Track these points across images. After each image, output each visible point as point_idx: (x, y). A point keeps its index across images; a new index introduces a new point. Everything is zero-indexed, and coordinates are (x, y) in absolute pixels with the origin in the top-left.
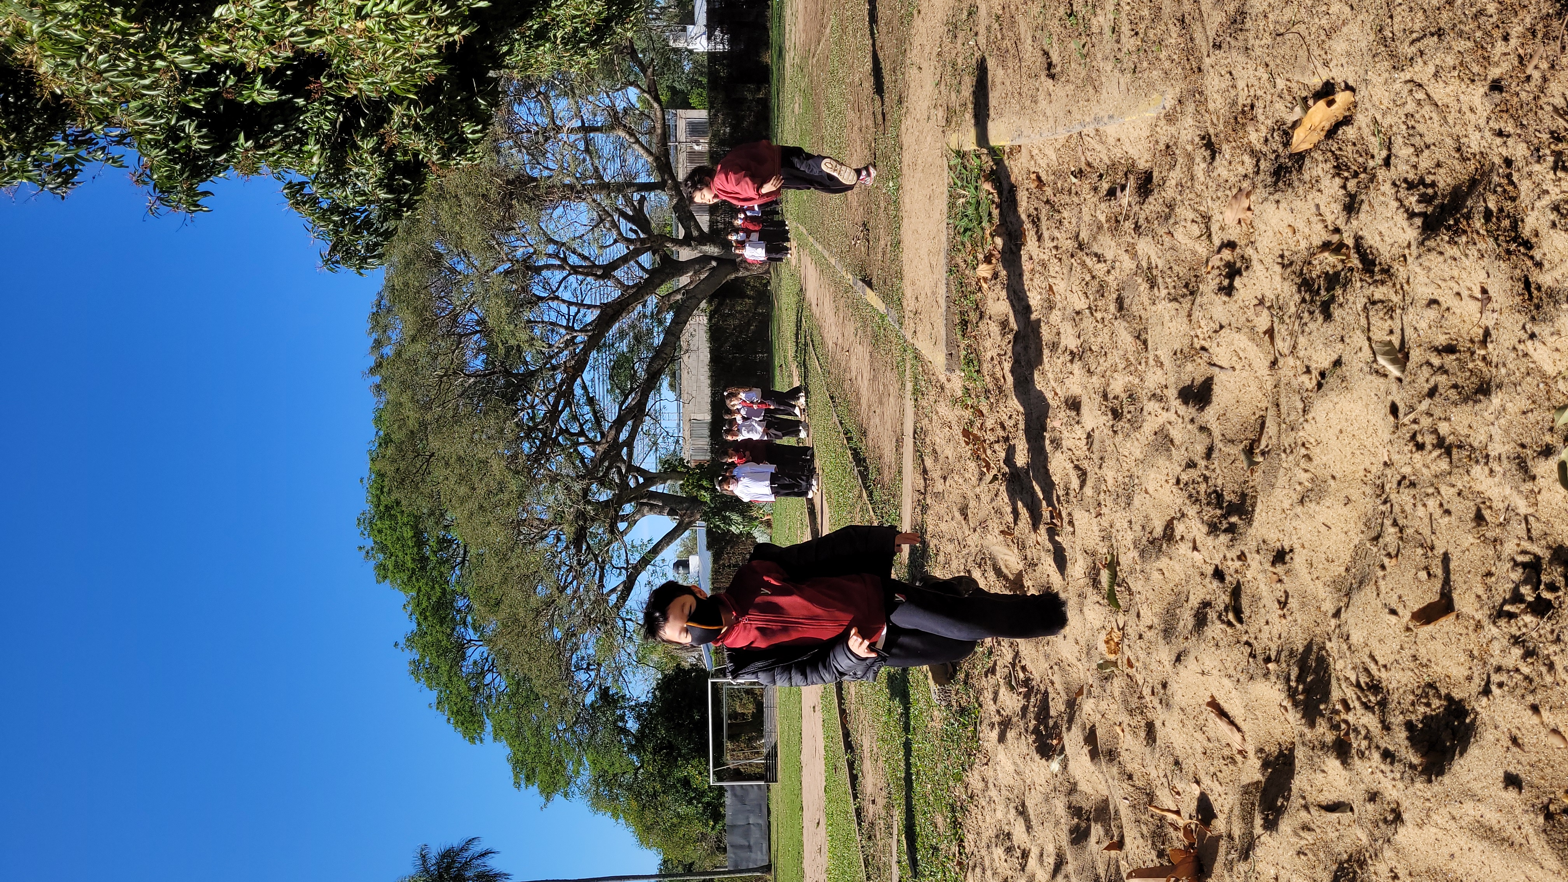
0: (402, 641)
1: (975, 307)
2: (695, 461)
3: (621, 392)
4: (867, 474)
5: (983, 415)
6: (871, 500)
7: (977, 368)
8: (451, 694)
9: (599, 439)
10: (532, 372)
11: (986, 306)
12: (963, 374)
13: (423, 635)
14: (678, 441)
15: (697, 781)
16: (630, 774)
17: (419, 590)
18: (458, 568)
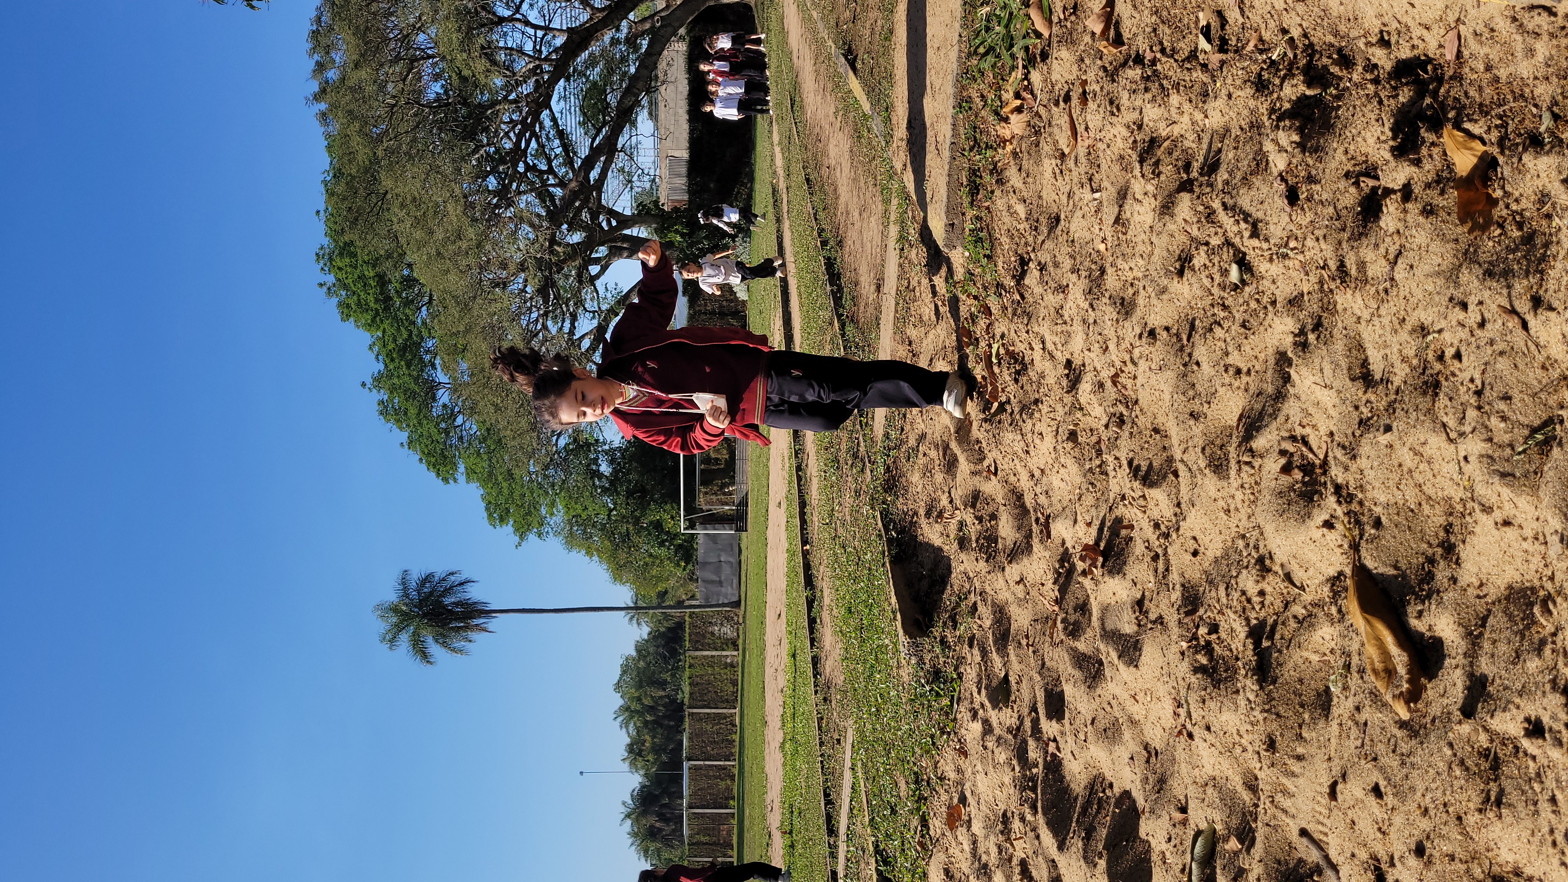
0: (369, 381)
1: (991, 167)
2: (673, 201)
3: (593, 125)
4: (841, 298)
5: (990, 314)
6: (843, 335)
7: (988, 252)
8: (421, 436)
9: (571, 175)
10: (494, 103)
11: (1007, 173)
12: (967, 254)
13: (390, 376)
14: (654, 180)
15: (669, 525)
16: (603, 516)
17: (384, 331)
18: (424, 308)
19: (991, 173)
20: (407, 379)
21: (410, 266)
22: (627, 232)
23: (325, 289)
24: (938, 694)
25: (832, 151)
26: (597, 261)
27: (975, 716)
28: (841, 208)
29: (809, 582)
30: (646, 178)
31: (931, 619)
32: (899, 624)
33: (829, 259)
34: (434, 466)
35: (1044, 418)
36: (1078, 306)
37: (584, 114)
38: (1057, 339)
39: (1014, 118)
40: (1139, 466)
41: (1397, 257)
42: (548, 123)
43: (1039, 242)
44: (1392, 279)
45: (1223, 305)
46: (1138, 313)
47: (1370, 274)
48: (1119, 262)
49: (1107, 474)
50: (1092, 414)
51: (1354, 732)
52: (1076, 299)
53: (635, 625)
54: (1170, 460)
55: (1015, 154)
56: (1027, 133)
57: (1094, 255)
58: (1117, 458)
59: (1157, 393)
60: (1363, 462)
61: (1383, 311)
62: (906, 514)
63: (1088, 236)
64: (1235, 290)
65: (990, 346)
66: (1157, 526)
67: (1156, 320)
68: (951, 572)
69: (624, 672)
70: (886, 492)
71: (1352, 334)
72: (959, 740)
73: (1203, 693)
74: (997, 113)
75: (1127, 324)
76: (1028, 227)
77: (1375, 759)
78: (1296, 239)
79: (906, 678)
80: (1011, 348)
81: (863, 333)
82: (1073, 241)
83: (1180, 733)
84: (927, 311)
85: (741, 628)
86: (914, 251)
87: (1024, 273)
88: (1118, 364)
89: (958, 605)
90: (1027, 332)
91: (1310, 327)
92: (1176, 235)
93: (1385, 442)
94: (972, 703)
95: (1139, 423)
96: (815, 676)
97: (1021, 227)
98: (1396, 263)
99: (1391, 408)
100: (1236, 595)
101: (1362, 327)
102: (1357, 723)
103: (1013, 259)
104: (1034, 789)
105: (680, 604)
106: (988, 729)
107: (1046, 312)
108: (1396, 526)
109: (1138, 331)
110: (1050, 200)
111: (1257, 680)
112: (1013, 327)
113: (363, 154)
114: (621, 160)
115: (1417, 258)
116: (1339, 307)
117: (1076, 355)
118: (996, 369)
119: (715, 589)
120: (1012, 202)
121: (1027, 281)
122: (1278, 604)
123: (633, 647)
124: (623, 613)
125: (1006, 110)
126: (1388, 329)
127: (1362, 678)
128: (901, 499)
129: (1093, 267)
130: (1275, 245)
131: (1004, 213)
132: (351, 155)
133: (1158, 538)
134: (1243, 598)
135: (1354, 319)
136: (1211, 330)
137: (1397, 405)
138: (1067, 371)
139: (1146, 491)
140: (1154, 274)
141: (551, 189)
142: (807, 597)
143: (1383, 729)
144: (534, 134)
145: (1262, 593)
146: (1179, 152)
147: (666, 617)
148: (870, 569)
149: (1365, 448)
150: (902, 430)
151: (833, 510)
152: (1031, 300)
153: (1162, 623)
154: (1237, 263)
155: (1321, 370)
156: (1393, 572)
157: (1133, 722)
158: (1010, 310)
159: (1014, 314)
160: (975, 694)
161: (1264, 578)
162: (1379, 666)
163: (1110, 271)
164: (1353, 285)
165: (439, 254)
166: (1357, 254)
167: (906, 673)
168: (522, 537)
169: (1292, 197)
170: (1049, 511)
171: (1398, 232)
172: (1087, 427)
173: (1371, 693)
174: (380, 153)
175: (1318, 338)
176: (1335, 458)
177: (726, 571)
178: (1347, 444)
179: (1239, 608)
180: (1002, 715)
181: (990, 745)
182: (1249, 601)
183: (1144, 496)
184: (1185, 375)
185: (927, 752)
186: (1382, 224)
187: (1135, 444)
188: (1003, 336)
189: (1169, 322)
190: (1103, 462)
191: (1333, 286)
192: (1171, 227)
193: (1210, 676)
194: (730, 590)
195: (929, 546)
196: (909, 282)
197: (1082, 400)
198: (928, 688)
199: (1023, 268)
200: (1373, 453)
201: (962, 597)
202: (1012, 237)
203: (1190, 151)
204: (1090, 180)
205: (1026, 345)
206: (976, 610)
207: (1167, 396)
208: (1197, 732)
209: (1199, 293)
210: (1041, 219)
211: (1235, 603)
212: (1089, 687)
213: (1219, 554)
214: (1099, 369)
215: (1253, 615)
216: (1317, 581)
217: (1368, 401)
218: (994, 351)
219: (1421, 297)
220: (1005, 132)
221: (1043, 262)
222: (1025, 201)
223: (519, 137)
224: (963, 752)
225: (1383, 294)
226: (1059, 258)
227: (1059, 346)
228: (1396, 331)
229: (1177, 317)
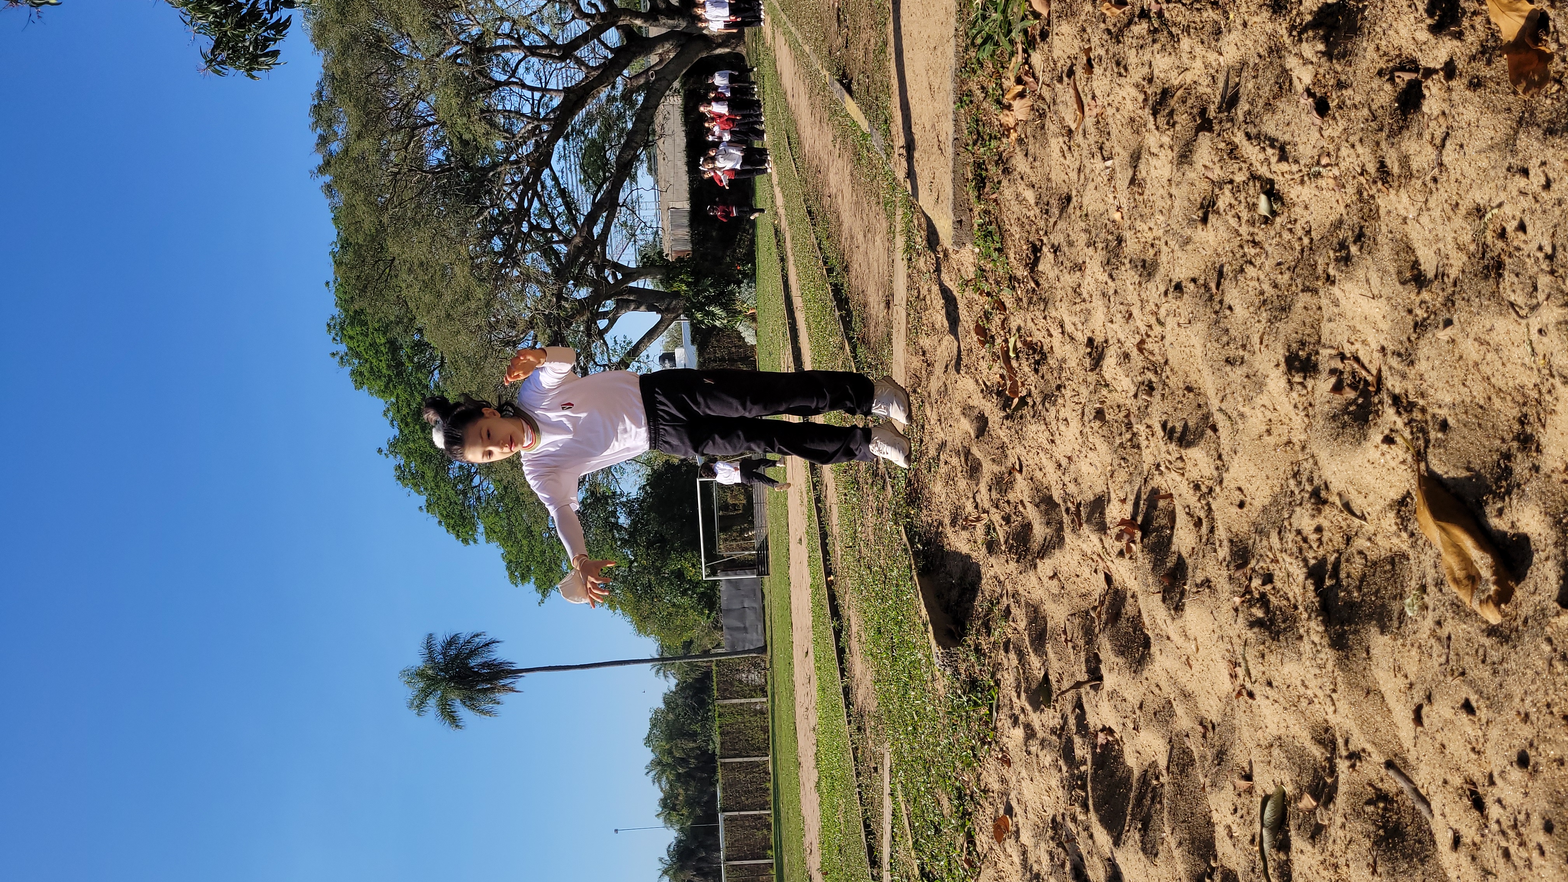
0: (385, 447)
1: (996, 158)
2: (676, 252)
3: (594, 182)
4: (850, 322)
5: (1005, 309)
6: (855, 358)
7: (998, 245)
8: (439, 498)
9: (575, 232)
10: (495, 165)
11: (1014, 161)
12: (977, 250)
13: (406, 441)
14: (657, 232)
15: (690, 573)
16: (624, 568)
17: (398, 397)
18: (436, 372)
19: (997, 164)
20: (422, 442)
21: (420, 330)
22: (633, 284)
23: (337, 358)
24: (976, 703)
25: (833, 179)
26: (604, 315)
27: (1015, 721)
28: (845, 234)
29: (835, 612)
30: (649, 231)
31: (964, 628)
32: (931, 635)
33: (836, 285)
34: (454, 528)
35: (1068, 403)
36: (1096, 280)
37: (585, 172)
38: (1076, 319)
39: (1017, 104)
40: (1173, 428)
41: (1444, 140)
42: (549, 183)
43: (1052, 224)
44: (1441, 164)
45: (1253, 242)
46: (1162, 271)
47: (1414, 166)
48: (1139, 224)
49: (1138, 447)
50: (1119, 389)
51: (1437, 649)
52: (1095, 272)
53: (662, 678)
54: (1207, 417)
55: (1020, 141)
56: (1031, 117)
57: (1110, 225)
58: (1148, 427)
59: (1187, 350)
60: (1422, 366)
61: (1432, 203)
62: (930, 525)
63: (1102, 207)
64: (1266, 223)
65: (1006, 341)
66: (1197, 487)
67: (1181, 274)
68: (980, 579)
69: (653, 726)
70: (908, 505)
71: (1399, 237)
72: (1001, 749)
73: (1261, 647)
74: (998, 102)
75: (1150, 285)
76: (1038, 211)
77: (1463, 674)
78: (1328, 155)
79: (942, 692)
80: (1029, 339)
81: (875, 353)
82: (1086, 215)
83: (1240, 694)
84: (940, 318)
85: (768, 673)
86: (922, 259)
87: (1037, 260)
88: (1143, 329)
89: (990, 610)
90: (1045, 318)
91: (1351, 239)
92: (1197, 183)
93: (1446, 338)
94: (1012, 708)
95: (1171, 384)
96: (847, 707)
97: (1031, 214)
98: (1443, 146)
99: (1450, 302)
100: (1290, 536)
101: (1408, 228)
102: (1439, 639)
103: (1025, 247)
104: (1083, 787)
105: (706, 653)
106: (1030, 733)
107: (1063, 293)
108: (1465, 425)
109: (1162, 289)
110: (1060, 181)
111: (1323, 621)
112: (1029, 316)
113: (369, 223)
114: (622, 214)
115: (1467, 135)
116: (1382, 212)
117: (1097, 333)
118: (1014, 364)
119: (739, 635)
120: (1020, 189)
121: (1041, 267)
122: (1338, 539)
123: (661, 700)
124: (649, 665)
125: (1008, 96)
126: (1439, 221)
127: (1441, 590)
128: (924, 511)
129: (1110, 237)
130: (1305, 165)
131: (1012, 203)
132: (357, 225)
133: (1199, 500)
134: (1299, 538)
135: (1400, 220)
136: (1242, 270)
137: (1457, 296)
138: (1089, 350)
139: (1183, 452)
140: (1175, 226)
141: (555, 246)
142: (834, 628)
143: (1469, 640)
144: (536, 193)
145: (1319, 529)
146: (1193, 98)
147: (693, 667)
148: (897, 585)
149: (1425, 349)
150: (922, 441)
151: (855, 532)
152: (1046, 285)
153: (1209, 587)
154: (1265, 193)
155: (1367, 281)
156: (1464, 474)
157: (1186, 696)
158: (1025, 300)
159: (1030, 303)
160: (1015, 699)
161: (1319, 511)
162: (1460, 574)
163: (1128, 234)
164: (1396, 184)
165: (448, 316)
166: (1398, 149)
167: (941, 686)
168: (544, 595)
169: (1322, 107)
170: (1079, 499)
171: (1444, 113)
172: (1114, 404)
173: (1452, 604)
174: (385, 219)
175: (1360, 250)
176: (1390, 368)
177: (751, 617)
178: (1403, 351)
179: (1295, 549)
180: (1044, 717)
181: (1033, 749)
182: (1305, 540)
183: (1181, 458)
184: (1217, 322)
185: (969, 765)
186: (1425, 109)
187: (1167, 406)
188: (1019, 329)
189: (1195, 273)
190: (1134, 434)
191: (1373, 191)
192: (1191, 175)
193: (1268, 628)
194: (755, 635)
195: (957, 554)
196: (919, 292)
197: (1108, 376)
198: (965, 699)
199: (1035, 255)
200: (1433, 353)
201: (994, 602)
202: (1022, 226)
203: (1205, 97)
204: (1101, 148)
205: (1045, 333)
206: (1010, 613)
207: (1198, 351)
208: (1257, 689)
209: (1226, 235)
210: (1052, 201)
211: (1290, 545)
212: (1135, 672)
213: (1267, 502)
214: (1123, 340)
215: (1310, 555)
216: (1378, 508)
217: (1422, 302)
218: (1011, 345)
219: (1474, 176)
220: (1009, 119)
221: (1056, 244)
222: (1033, 186)
223: (522, 197)
224: (1006, 761)
225: (1431, 185)
226: (1073, 237)
227: (1080, 326)
228: (1449, 219)
229: (1203, 267)
